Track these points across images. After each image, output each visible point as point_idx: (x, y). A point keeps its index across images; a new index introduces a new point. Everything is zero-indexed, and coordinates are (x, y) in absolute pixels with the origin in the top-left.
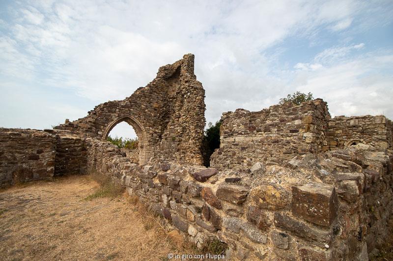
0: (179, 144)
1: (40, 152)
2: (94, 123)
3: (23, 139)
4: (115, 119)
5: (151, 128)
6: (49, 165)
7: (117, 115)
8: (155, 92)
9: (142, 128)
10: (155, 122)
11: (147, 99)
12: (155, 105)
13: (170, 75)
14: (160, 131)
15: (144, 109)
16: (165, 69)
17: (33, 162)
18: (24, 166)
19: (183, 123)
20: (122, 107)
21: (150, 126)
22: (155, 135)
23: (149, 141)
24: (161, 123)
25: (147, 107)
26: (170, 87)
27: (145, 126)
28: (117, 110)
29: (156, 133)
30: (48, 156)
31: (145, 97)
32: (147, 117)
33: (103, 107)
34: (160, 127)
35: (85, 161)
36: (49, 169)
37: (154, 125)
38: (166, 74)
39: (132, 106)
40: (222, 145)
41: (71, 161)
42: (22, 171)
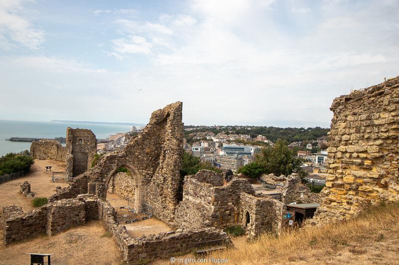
0: (161, 190)
1: (79, 212)
2: (100, 173)
3: (73, 207)
4: (115, 168)
5: (144, 171)
6: (83, 218)
7: (116, 165)
8: (147, 139)
9: (137, 171)
10: (148, 165)
11: (140, 146)
12: (147, 150)
13: (161, 120)
14: (152, 172)
15: (138, 156)
16: (156, 116)
17: (77, 217)
18: (74, 219)
19: (164, 174)
20: (120, 157)
21: (142, 169)
22: (147, 176)
23: (143, 182)
24: (153, 165)
25: (140, 154)
26: (162, 129)
27: (138, 170)
28: (116, 161)
29: (148, 174)
30: (83, 214)
31: (139, 145)
32: (141, 162)
33: (106, 160)
34: (152, 168)
35: (98, 213)
36: (83, 220)
37: (146, 168)
38: (158, 120)
39: (127, 155)
40: (184, 199)
41: (91, 213)
42: (74, 221)
